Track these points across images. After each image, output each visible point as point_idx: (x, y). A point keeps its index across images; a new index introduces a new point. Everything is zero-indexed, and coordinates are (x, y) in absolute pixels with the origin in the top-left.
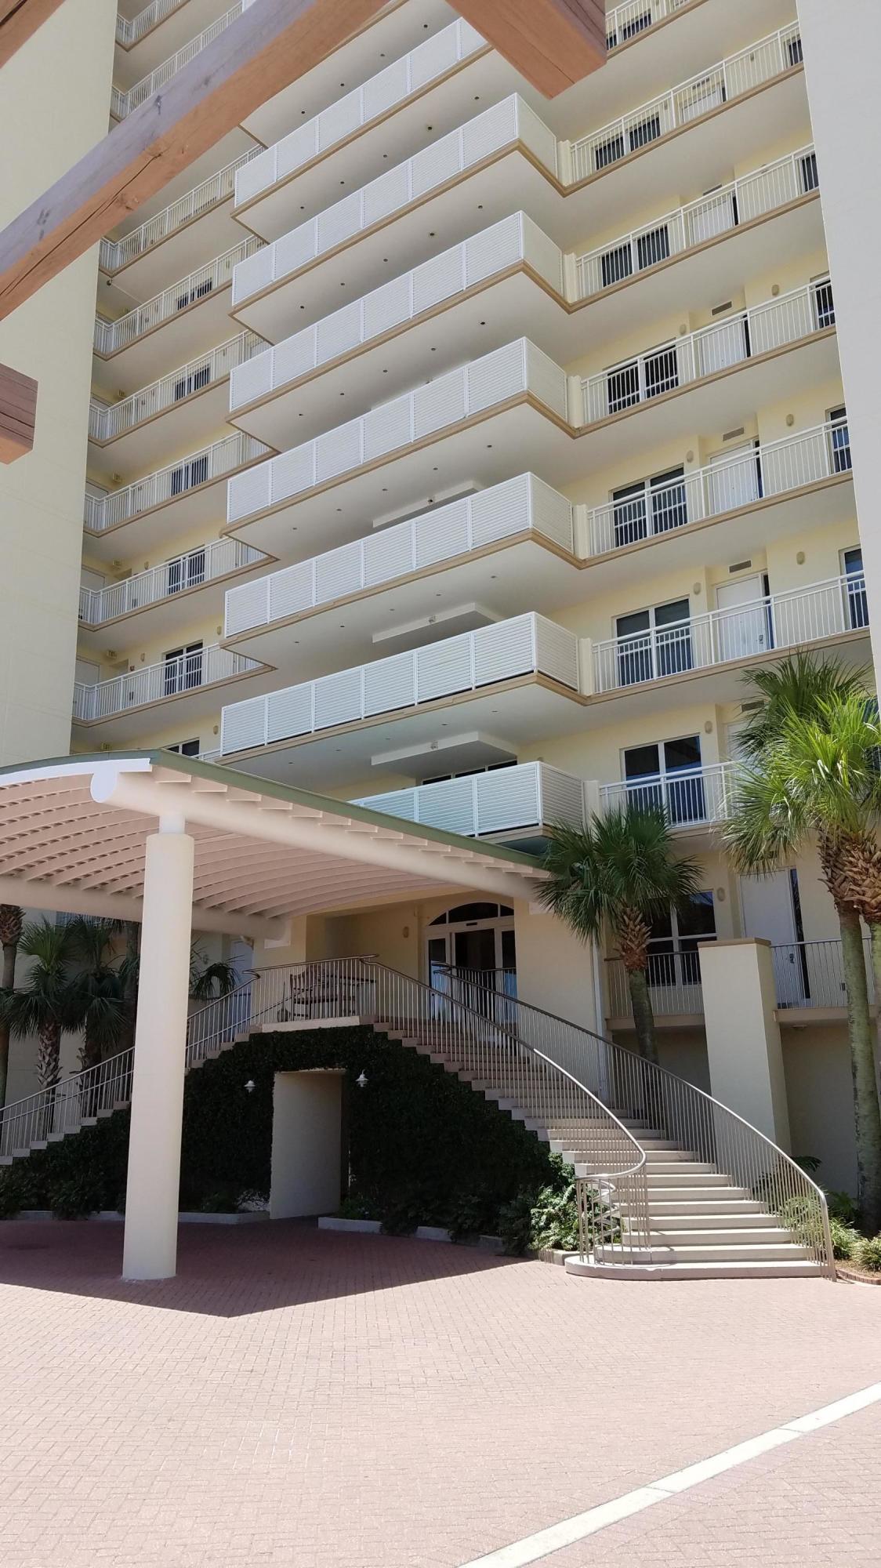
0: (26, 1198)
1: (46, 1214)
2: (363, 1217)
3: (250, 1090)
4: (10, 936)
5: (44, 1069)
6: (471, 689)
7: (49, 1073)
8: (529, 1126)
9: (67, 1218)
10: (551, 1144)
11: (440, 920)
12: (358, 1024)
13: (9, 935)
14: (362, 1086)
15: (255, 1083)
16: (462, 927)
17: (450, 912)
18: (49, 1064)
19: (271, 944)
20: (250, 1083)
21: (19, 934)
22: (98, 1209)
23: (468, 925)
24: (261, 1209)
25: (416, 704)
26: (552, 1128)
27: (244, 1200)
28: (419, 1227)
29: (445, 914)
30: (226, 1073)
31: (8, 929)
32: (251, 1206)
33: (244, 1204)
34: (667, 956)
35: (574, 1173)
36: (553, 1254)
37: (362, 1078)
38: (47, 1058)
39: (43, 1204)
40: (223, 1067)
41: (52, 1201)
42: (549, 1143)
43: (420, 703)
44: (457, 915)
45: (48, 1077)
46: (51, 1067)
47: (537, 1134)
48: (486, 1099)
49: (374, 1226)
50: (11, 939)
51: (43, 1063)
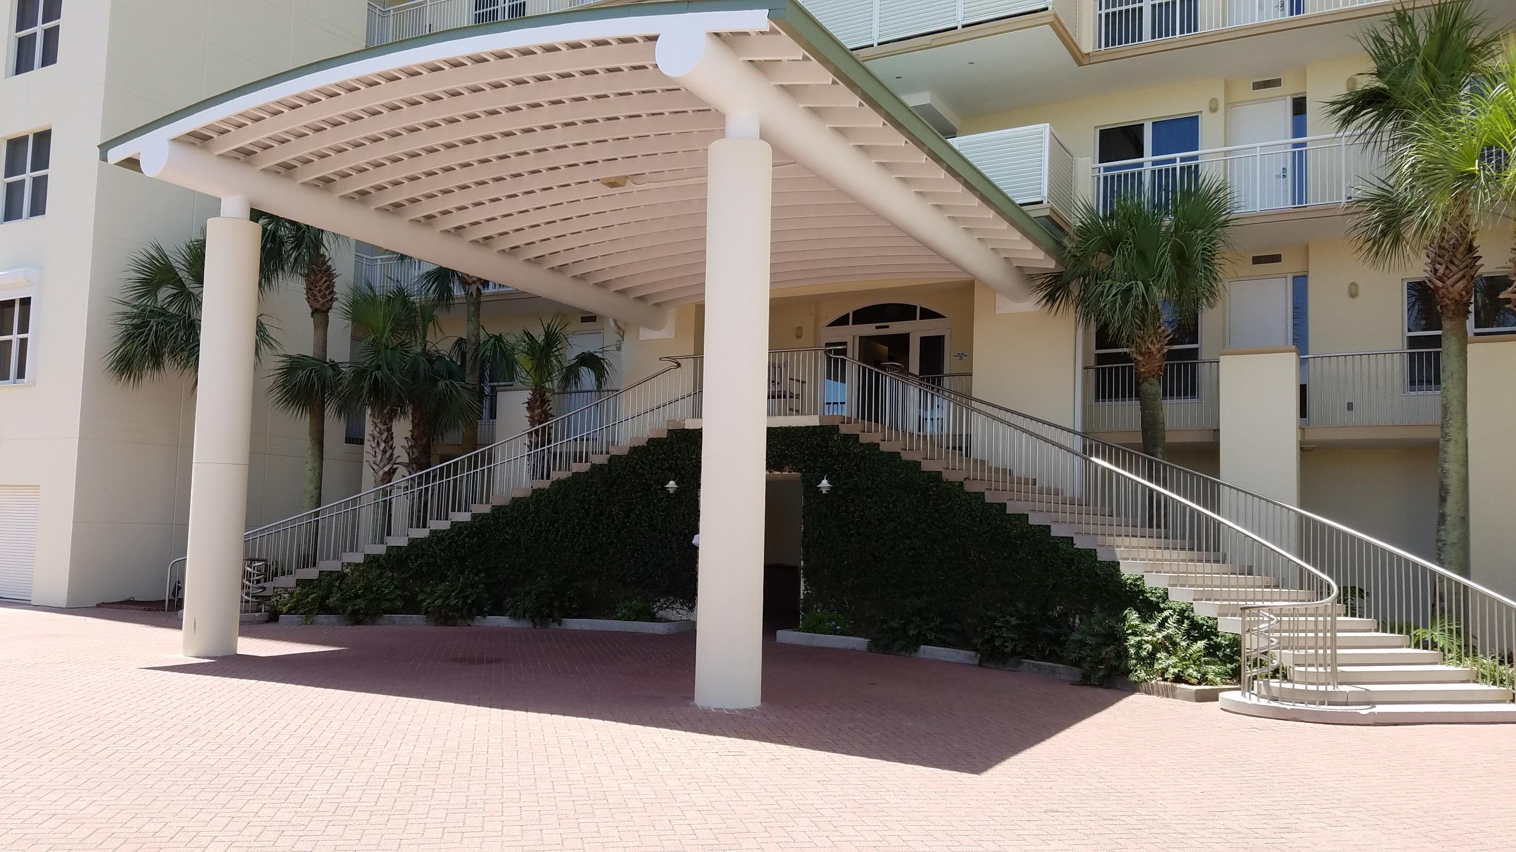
0: (389, 600)
1: (416, 621)
2: (835, 632)
3: (671, 491)
4: (322, 301)
5: (379, 457)
6: (956, 28)
7: (385, 462)
8: (1080, 543)
9: (445, 623)
10: (1121, 563)
11: (842, 321)
12: (819, 425)
13: (320, 299)
14: (824, 492)
15: (677, 483)
16: (869, 329)
17: (854, 312)
18: (384, 451)
19: (646, 334)
20: (672, 484)
21: (332, 300)
22: (483, 614)
23: (877, 328)
24: (684, 618)
25: (875, 45)
26: (1120, 547)
27: (661, 608)
28: (922, 647)
29: (849, 314)
30: (641, 471)
31: (320, 291)
32: (671, 614)
33: (661, 613)
34: (1186, 365)
35: (1167, 598)
36: (1175, 688)
37: (825, 483)
38: (383, 445)
39: (411, 606)
40: (637, 463)
41: (425, 604)
42: (1119, 563)
43: (879, 44)
44: (863, 316)
45: (384, 466)
46: (388, 455)
47: (1096, 553)
48: (1008, 512)
49: (859, 643)
50: (323, 305)
51: (377, 450)
